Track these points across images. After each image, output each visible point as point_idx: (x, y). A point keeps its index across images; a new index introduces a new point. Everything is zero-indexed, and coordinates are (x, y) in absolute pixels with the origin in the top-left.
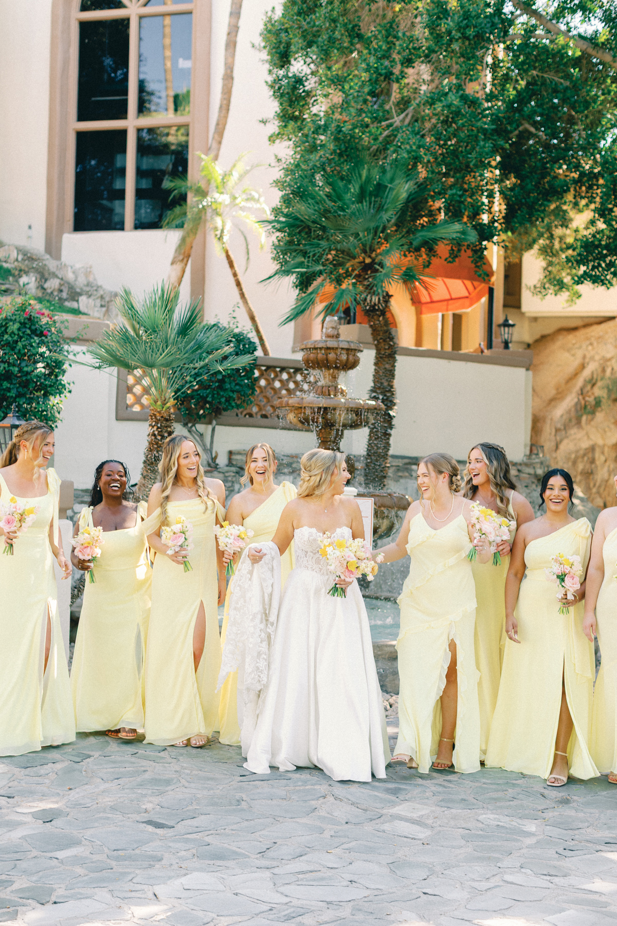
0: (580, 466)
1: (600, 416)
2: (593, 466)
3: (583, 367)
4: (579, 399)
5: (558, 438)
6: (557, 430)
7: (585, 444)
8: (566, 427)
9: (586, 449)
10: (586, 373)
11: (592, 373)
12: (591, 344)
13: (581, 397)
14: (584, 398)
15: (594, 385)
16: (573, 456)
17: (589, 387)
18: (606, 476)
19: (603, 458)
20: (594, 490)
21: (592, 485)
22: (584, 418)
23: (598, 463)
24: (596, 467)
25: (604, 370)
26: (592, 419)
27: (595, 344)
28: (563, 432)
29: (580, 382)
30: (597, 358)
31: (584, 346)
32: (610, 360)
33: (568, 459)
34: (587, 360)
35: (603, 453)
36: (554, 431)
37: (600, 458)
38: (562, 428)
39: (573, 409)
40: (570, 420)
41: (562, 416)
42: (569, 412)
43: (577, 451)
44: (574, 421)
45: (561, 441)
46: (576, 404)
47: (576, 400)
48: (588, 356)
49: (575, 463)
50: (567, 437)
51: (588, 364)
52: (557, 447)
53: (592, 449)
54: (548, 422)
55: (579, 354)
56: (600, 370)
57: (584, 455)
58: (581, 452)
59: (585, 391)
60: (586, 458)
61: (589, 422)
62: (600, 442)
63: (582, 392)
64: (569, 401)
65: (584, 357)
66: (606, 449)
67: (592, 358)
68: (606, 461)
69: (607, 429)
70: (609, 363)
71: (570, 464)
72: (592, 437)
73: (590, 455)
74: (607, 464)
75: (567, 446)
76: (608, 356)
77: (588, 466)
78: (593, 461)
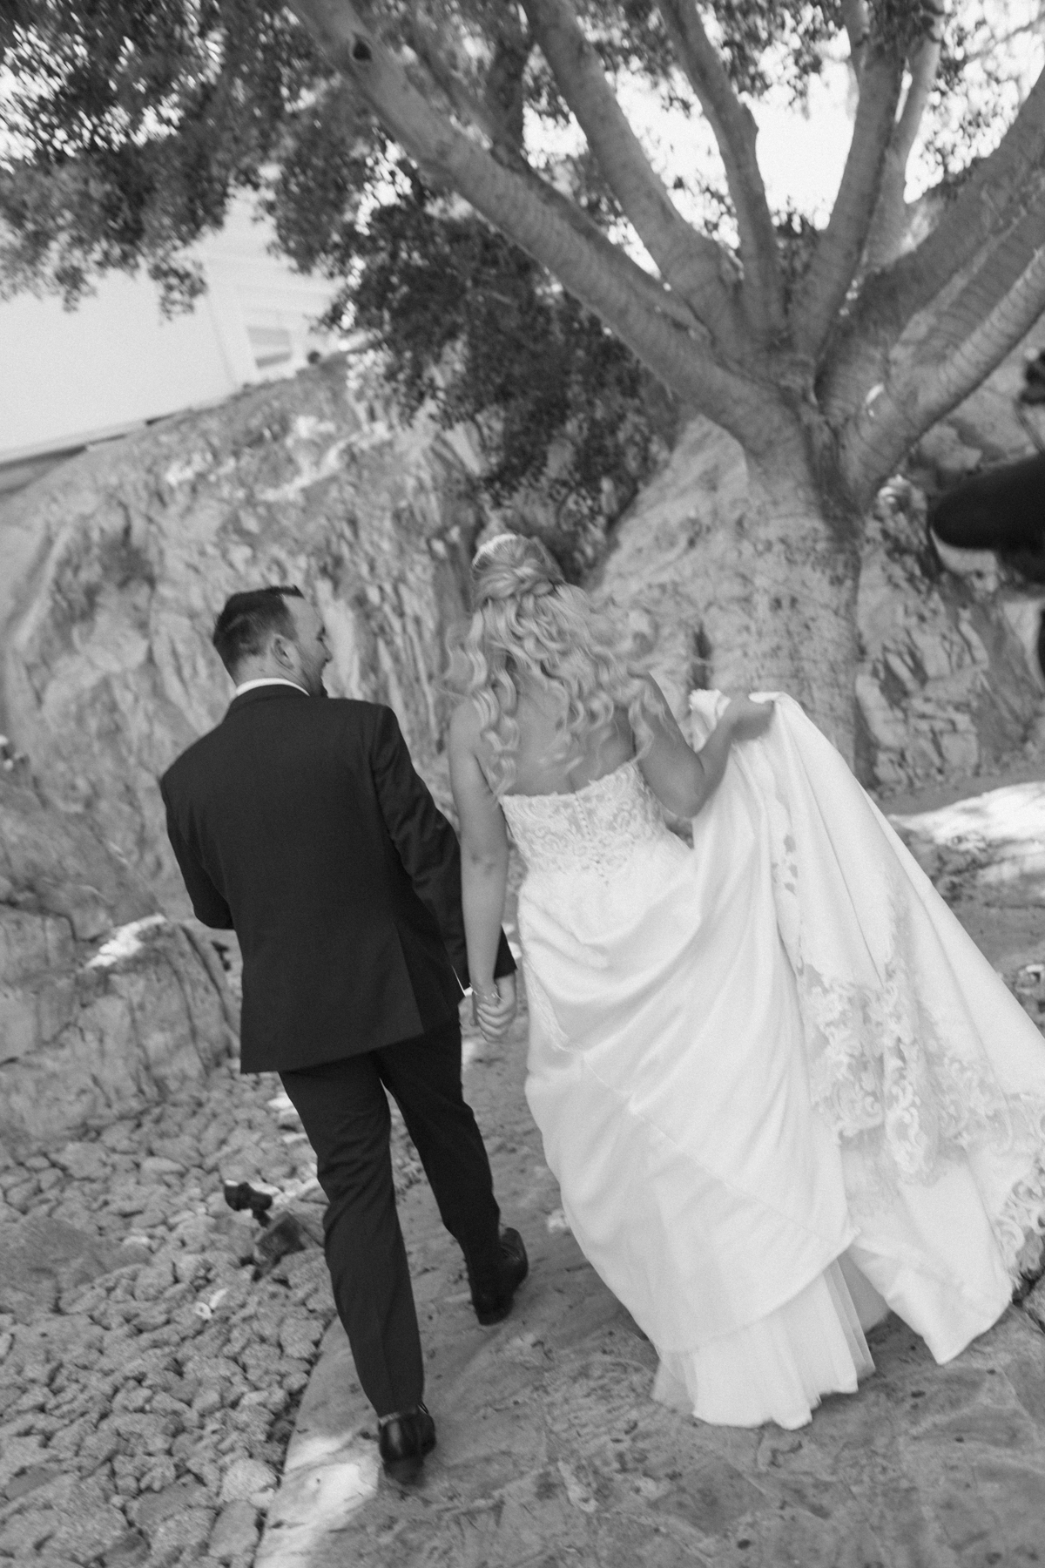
0: (93, 724)
1: (102, 620)
2: (117, 717)
3: (49, 542)
4: (55, 602)
5: (37, 683)
6: (30, 669)
7: (89, 680)
8: (46, 660)
9: (94, 689)
10: (58, 551)
11: (68, 549)
12: (55, 500)
13: (58, 597)
14: (65, 598)
15: (77, 569)
16: (73, 708)
17: (69, 574)
18: (144, 727)
19: (129, 697)
20: (132, 761)
21: (124, 752)
22: (76, 633)
23: (123, 707)
24: (123, 716)
25: (86, 534)
26: (91, 631)
27: (60, 497)
28: (43, 670)
29: (50, 570)
30: (70, 519)
31: (42, 507)
32: (92, 516)
33: (65, 715)
34: (54, 528)
35: (127, 687)
36: (24, 674)
37: (125, 699)
38: (38, 661)
39: (49, 622)
40: (49, 642)
41: (31, 640)
42: (42, 628)
43: (78, 697)
44: (57, 644)
45: (44, 686)
46: (53, 611)
47: (49, 603)
48: (52, 520)
49: (80, 720)
50: (53, 676)
51: (57, 535)
52: (39, 699)
53: (105, 684)
54: (10, 657)
55: (38, 523)
56: (79, 537)
57: (94, 699)
58: (87, 696)
59: (64, 583)
60: (98, 706)
61: (86, 638)
62: (116, 667)
63: (58, 585)
64: (39, 610)
65: (48, 526)
66: (131, 679)
67: (62, 523)
68: (136, 700)
69: (121, 640)
70: (92, 522)
71: (72, 724)
72: (100, 662)
73: (105, 698)
74: (142, 702)
75: (57, 693)
76: (87, 510)
77: (106, 720)
78: (113, 708)
